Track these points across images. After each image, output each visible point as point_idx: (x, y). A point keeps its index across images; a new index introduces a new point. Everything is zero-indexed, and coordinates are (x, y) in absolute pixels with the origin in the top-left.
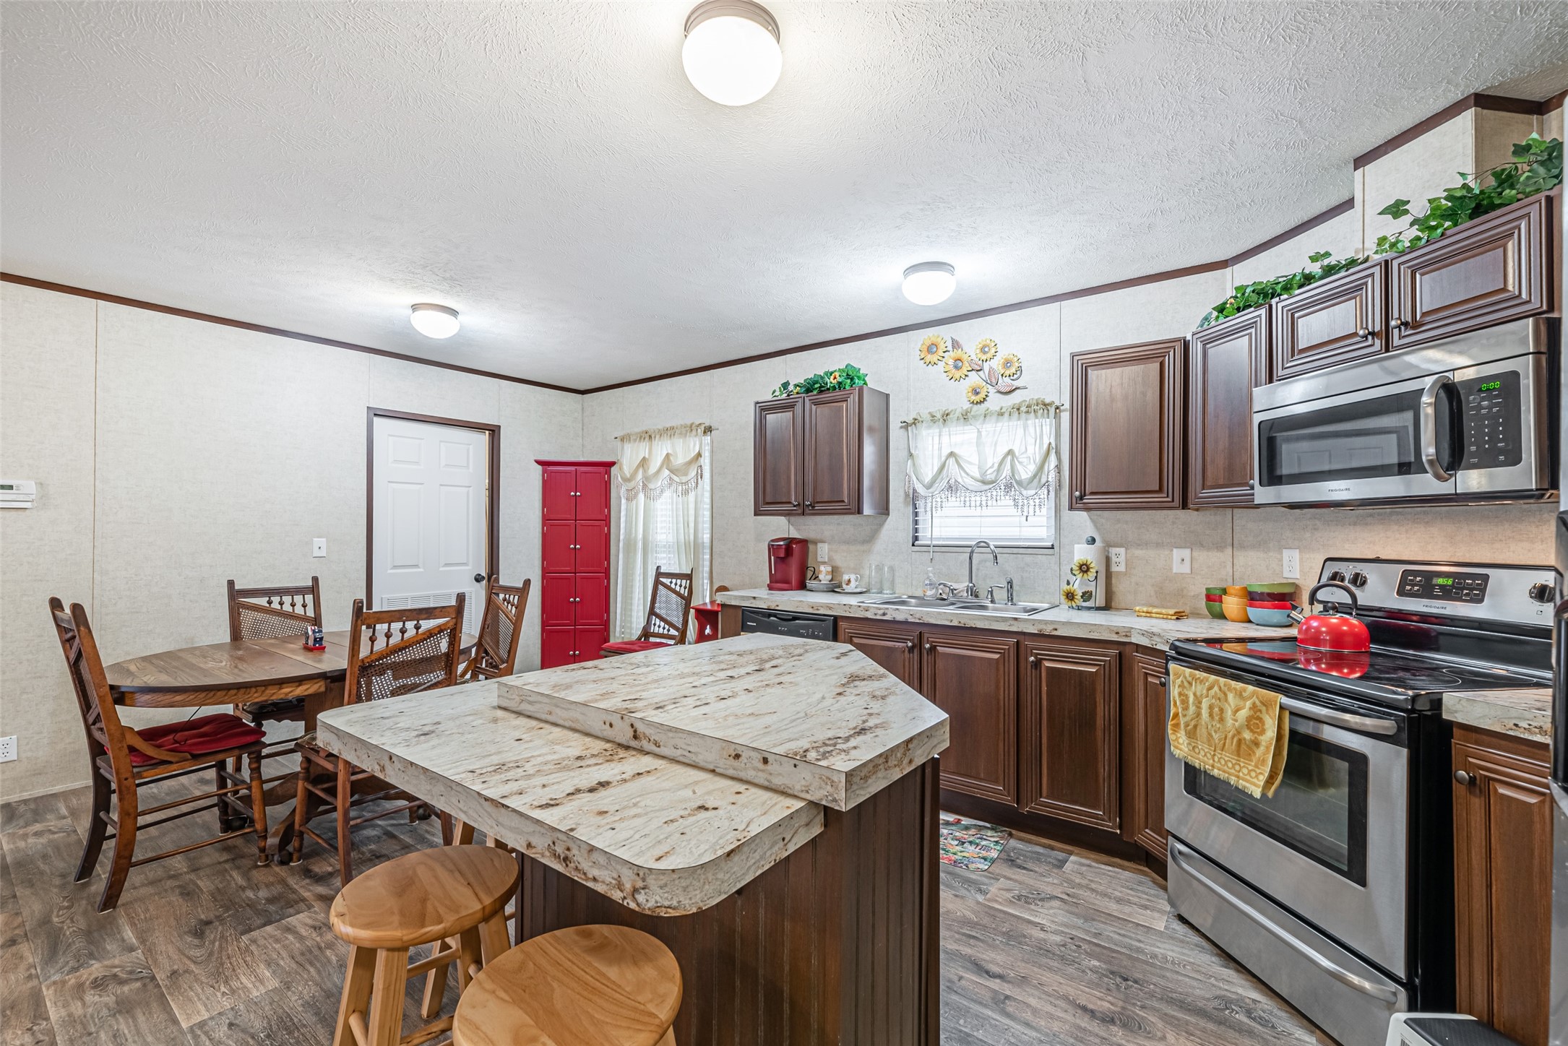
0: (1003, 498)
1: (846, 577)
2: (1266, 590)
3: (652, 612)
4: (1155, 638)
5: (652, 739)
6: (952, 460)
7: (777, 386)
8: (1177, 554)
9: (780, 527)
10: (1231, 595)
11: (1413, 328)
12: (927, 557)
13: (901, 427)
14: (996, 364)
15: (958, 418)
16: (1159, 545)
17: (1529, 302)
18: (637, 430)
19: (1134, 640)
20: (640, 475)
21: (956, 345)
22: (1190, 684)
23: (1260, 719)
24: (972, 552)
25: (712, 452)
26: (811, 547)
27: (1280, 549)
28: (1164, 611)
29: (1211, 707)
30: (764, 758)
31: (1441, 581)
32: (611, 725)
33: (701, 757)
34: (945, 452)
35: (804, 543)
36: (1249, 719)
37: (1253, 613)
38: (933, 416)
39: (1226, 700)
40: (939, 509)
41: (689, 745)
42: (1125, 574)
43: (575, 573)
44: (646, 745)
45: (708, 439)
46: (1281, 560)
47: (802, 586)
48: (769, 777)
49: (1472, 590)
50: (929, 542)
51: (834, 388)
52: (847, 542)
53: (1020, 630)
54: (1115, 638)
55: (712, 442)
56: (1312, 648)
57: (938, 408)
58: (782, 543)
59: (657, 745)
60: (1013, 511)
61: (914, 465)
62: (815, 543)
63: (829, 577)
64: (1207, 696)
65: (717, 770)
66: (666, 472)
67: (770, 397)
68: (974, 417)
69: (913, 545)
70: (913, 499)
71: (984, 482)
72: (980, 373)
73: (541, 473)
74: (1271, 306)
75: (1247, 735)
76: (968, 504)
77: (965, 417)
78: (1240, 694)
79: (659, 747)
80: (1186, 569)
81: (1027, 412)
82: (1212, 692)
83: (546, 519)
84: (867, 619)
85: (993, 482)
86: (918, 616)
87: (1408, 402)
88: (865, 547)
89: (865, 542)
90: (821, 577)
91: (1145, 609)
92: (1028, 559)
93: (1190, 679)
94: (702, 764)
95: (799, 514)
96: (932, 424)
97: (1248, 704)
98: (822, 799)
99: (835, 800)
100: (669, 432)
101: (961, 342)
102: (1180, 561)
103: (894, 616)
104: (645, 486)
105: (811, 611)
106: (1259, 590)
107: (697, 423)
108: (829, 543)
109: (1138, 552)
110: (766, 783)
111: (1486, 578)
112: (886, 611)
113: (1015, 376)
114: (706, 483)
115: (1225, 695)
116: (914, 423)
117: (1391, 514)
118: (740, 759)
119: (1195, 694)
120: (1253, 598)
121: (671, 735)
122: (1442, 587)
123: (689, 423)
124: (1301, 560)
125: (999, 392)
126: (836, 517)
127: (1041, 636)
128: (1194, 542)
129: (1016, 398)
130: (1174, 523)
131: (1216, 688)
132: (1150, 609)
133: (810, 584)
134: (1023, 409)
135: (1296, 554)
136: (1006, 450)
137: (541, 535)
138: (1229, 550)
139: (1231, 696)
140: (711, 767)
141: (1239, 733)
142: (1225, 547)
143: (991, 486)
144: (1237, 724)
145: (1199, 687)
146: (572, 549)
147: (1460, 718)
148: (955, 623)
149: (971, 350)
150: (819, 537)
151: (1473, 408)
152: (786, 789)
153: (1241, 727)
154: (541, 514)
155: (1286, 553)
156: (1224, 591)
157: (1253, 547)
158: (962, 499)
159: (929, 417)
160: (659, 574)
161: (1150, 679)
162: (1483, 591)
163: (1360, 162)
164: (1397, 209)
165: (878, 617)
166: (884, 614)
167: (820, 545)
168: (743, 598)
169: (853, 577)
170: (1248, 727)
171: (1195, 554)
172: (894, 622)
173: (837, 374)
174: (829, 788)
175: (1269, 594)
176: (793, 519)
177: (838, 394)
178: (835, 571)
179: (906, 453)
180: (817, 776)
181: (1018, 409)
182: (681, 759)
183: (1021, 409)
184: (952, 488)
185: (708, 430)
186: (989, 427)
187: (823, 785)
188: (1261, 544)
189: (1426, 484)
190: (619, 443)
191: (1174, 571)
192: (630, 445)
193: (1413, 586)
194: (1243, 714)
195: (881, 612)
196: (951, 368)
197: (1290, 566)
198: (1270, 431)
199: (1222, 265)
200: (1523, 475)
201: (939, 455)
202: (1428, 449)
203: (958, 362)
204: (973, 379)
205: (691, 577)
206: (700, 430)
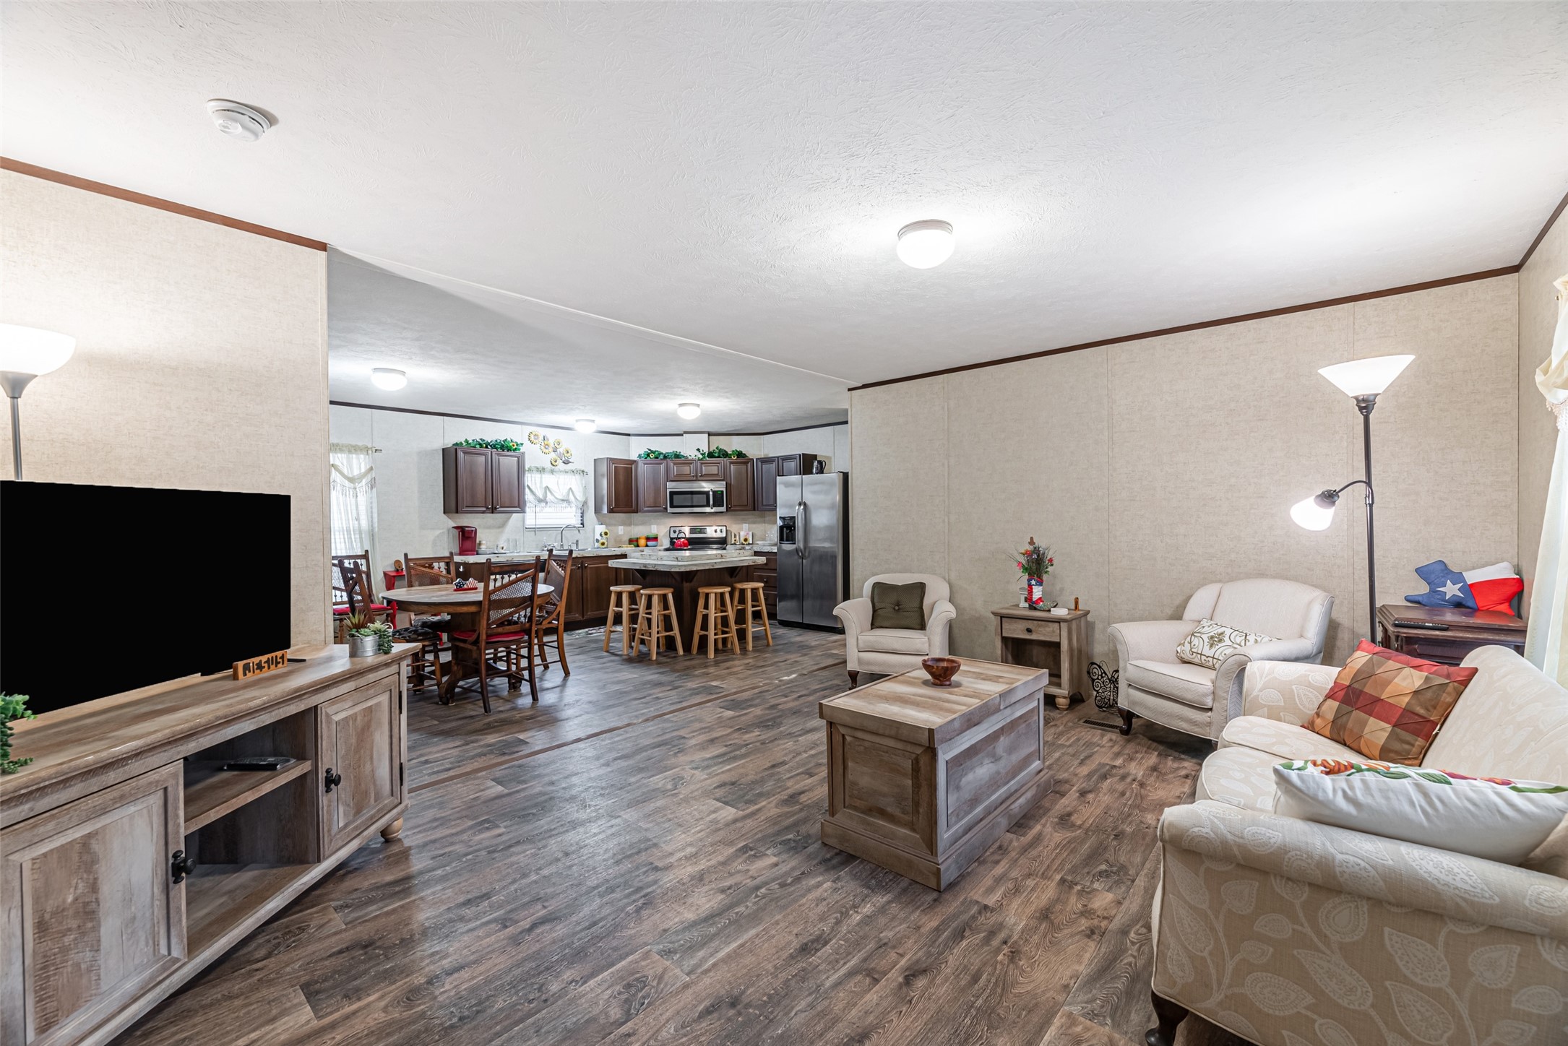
0: (567, 506)
6: (547, 490)
8: (621, 528)
9: (455, 520)
10: (641, 539)
11: (702, 476)
12: (531, 533)
14: (562, 450)
15: (547, 471)
16: (615, 525)
17: (722, 477)
21: (545, 437)
24: (563, 529)
27: (650, 525)
31: (698, 530)
34: (544, 486)
37: (649, 543)
38: (539, 468)
40: (539, 511)
46: (651, 528)
50: (533, 526)
51: (511, 450)
52: (489, 528)
55: (374, 460)
57: (541, 465)
58: (462, 529)
61: (531, 490)
68: (555, 472)
69: (524, 529)
71: (562, 500)
72: (556, 453)
74: (667, 461)
76: (552, 509)
77: (552, 472)
80: (625, 532)
85: (564, 500)
87: (706, 493)
88: (500, 530)
89: (499, 527)
90: (483, 545)
96: (540, 471)
101: (548, 437)
102: (621, 530)
108: (484, 528)
111: (706, 529)
113: (570, 457)
116: (528, 470)
120: (648, 539)
125: (563, 462)
128: (624, 524)
129: (569, 467)
130: (619, 517)
133: (479, 551)
134: (574, 471)
135: (655, 526)
136: (569, 487)
138: (633, 526)
143: (563, 502)
149: (551, 442)
151: (717, 496)
155: (652, 526)
156: (638, 538)
158: (549, 507)
159: (534, 468)
163: (686, 433)
164: (696, 449)
171: (624, 528)
173: (514, 444)
175: (653, 538)
176: (462, 516)
177: (512, 453)
181: (572, 471)
184: (543, 501)
186: (563, 478)
189: (708, 510)
191: (621, 533)
196: (542, 448)
197: (654, 530)
198: (672, 494)
199: (629, 435)
200: (723, 509)
201: (541, 487)
202: (711, 502)
203: (547, 446)
204: (553, 455)
205: (365, 556)
206: (370, 452)
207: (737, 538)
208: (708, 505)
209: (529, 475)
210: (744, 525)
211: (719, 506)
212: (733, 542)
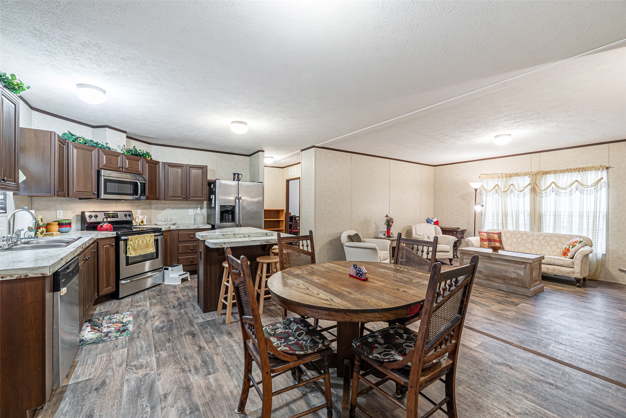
4: (108, 234)
11: (127, 169)
17: (141, 172)
19: (98, 237)
29: (142, 241)
31: (111, 215)
36: (149, 240)
74: (99, 149)
97: (149, 237)
111: (117, 213)
119: (138, 240)
124: (63, 213)
135: (62, 211)
156: (48, 224)
157: (43, 210)
161: (105, 246)
188: (46, 209)
197: (60, 215)
198: (106, 181)
202: (140, 192)
211: (143, 195)
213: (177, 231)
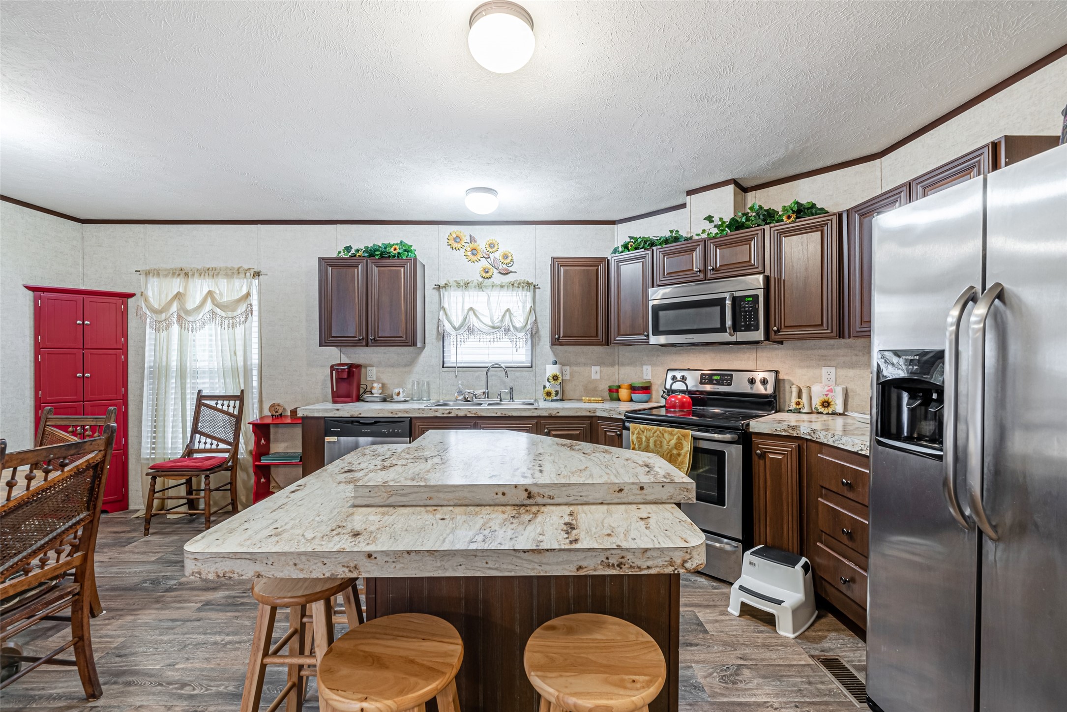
0: (504, 337)
1: (397, 391)
2: (640, 385)
3: (195, 430)
4: (612, 412)
5: (546, 495)
6: (471, 313)
7: (341, 248)
8: (595, 369)
9: (335, 355)
10: (623, 388)
11: (716, 271)
12: (452, 375)
13: (434, 288)
14: (498, 255)
15: (475, 287)
16: (585, 364)
17: (758, 268)
18: (169, 267)
19: (598, 414)
20: (174, 307)
21: (472, 239)
22: (643, 432)
23: (681, 443)
24: (488, 370)
25: (260, 293)
26: (363, 370)
27: (642, 365)
28: (597, 399)
29: (655, 442)
30: (641, 487)
31: (716, 377)
32: (504, 494)
33: (590, 497)
34: (467, 307)
35: (358, 366)
36: (676, 444)
37: (634, 396)
38: (459, 284)
39: (663, 437)
40: (462, 343)
41: (580, 492)
42: (569, 380)
43: (83, 402)
44: (539, 500)
45: (256, 282)
46: (643, 370)
47: (359, 399)
48: (645, 497)
49: (727, 380)
50: (455, 365)
51: (394, 256)
52: (392, 366)
53: (538, 415)
54: (588, 414)
55: (260, 284)
56: (672, 410)
57: (462, 278)
58: (346, 367)
59: (550, 497)
60: (509, 345)
61: (446, 314)
62: (366, 367)
63: (380, 391)
64: (653, 437)
65: (604, 502)
66: (209, 306)
67: (334, 255)
68: (485, 286)
69: (443, 367)
70: (442, 337)
71: (493, 328)
72: (489, 260)
73: (32, 299)
74: (653, 250)
75: (675, 452)
76: (482, 340)
77: (480, 286)
78: (671, 434)
79: (553, 499)
80: (598, 377)
81: (518, 287)
82: (656, 434)
83: (38, 348)
84: (436, 417)
85: (498, 328)
86: (474, 412)
87: (721, 302)
88: (407, 369)
89: (406, 365)
90: (373, 391)
91: (587, 398)
92: (518, 374)
93: (643, 430)
94: (592, 501)
95: (364, 346)
96: (456, 288)
97: (676, 437)
98: (681, 500)
99: (689, 499)
100: (211, 272)
101: (477, 239)
102: (595, 372)
103: (457, 413)
104: (179, 317)
105: (391, 415)
106: (637, 385)
107: (246, 267)
108: (377, 367)
109: (575, 369)
110: (643, 501)
111: (731, 375)
112: (451, 411)
113: (510, 265)
114: (255, 318)
115: (663, 435)
116: (445, 287)
117: (690, 349)
118: (623, 492)
119: (646, 437)
120: (633, 389)
121: (564, 489)
122: (716, 380)
123: (236, 266)
124: (652, 370)
125: (500, 273)
126: (383, 348)
127: (550, 417)
128: (601, 363)
129: (507, 278)
130: (592, 353)
131: (658, 432)
132: (590, 399)
133: (367, 396)
134: (516, 285)
135: (649, 367)
136: (506, 309)
137: (33, 364)
138: (616, 367)
139: (666, 435)
140: (600, 501)
141: (671, 451)
142: (615, 365)
143: (496, 330)
144: (670, 447)
145: (648, 433)
146: (79, 377)
147: (756, 430)
148: (499, 414)
149: (482, 245)
150: (368, 362)
151: (743, 307)
152: (657, 501)
153: (672, 448)
154: (32, 342)
155: (645, 367)
156: (619, 387)
157: (629, 365)
158: (478, 337)
159: (455, 284)
160: (200, 397)
161: (608, 433)
162: (731, 381)
163: (690, 193)
164: (710, 219)
165: (445, 415)
166: (449, 413)
167: (369, 368)
168: (318, 410)
169: (401, 390)
170: (676, 448)
171: (602, 369)
172: (457, 417)
173: (397, 247)
174: (685, 493)
175: (641, 387)
176: (344, 349)
177: (396, 261)
178: (383, 386)
179: (437, 306)
180: (678, 489)
181: (513, 285)
182: (574, 502)
183: (515, 285)
184: (471, 330)
185: (257, 274)
186: (495, 295)
187: (682, 493)
188: (632, 363)
189: (725, 337)
190: (142, 278)
191: (593, 378)
192: (156, 279)
193: (705, 380)
194: (673, 442)
195: (448, 411)
196: (469, 253)
197: (647, 373)
198: (657, 309)
199: (613, 223)
200: (759, 335)
201: (463, 310)
202: (729, 323)
203: (474, 251)
204: (484, 263)
205: (240, 398)
206: (248, 274)
207: (805, 399)
208: (723, 329)
209: (446, 293)
210: (825, 370)
211: (748, 329)
212: (793, 406)
213: (818, 446)
